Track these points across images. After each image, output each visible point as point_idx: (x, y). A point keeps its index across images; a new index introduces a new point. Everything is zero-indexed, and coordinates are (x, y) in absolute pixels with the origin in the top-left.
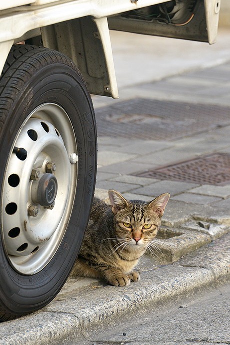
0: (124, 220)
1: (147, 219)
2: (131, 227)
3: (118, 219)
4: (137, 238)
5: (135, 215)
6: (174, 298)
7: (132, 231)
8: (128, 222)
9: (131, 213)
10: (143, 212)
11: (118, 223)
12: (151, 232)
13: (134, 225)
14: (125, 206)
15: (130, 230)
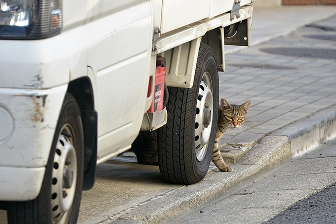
0: (228, 115)
1: (240, 114)
2: (232, 118)
3: (225, 114)
4: (236, 123)
5: (234, 112)
6: (249, 178)
7: (233, 120)
8: (231, 116)
9: (232, 111)
10: (238, 110)
11: (225, 116)
12: (242, 121)
13: (234, 117)
14: (229, 107)
15: (231, 120)
